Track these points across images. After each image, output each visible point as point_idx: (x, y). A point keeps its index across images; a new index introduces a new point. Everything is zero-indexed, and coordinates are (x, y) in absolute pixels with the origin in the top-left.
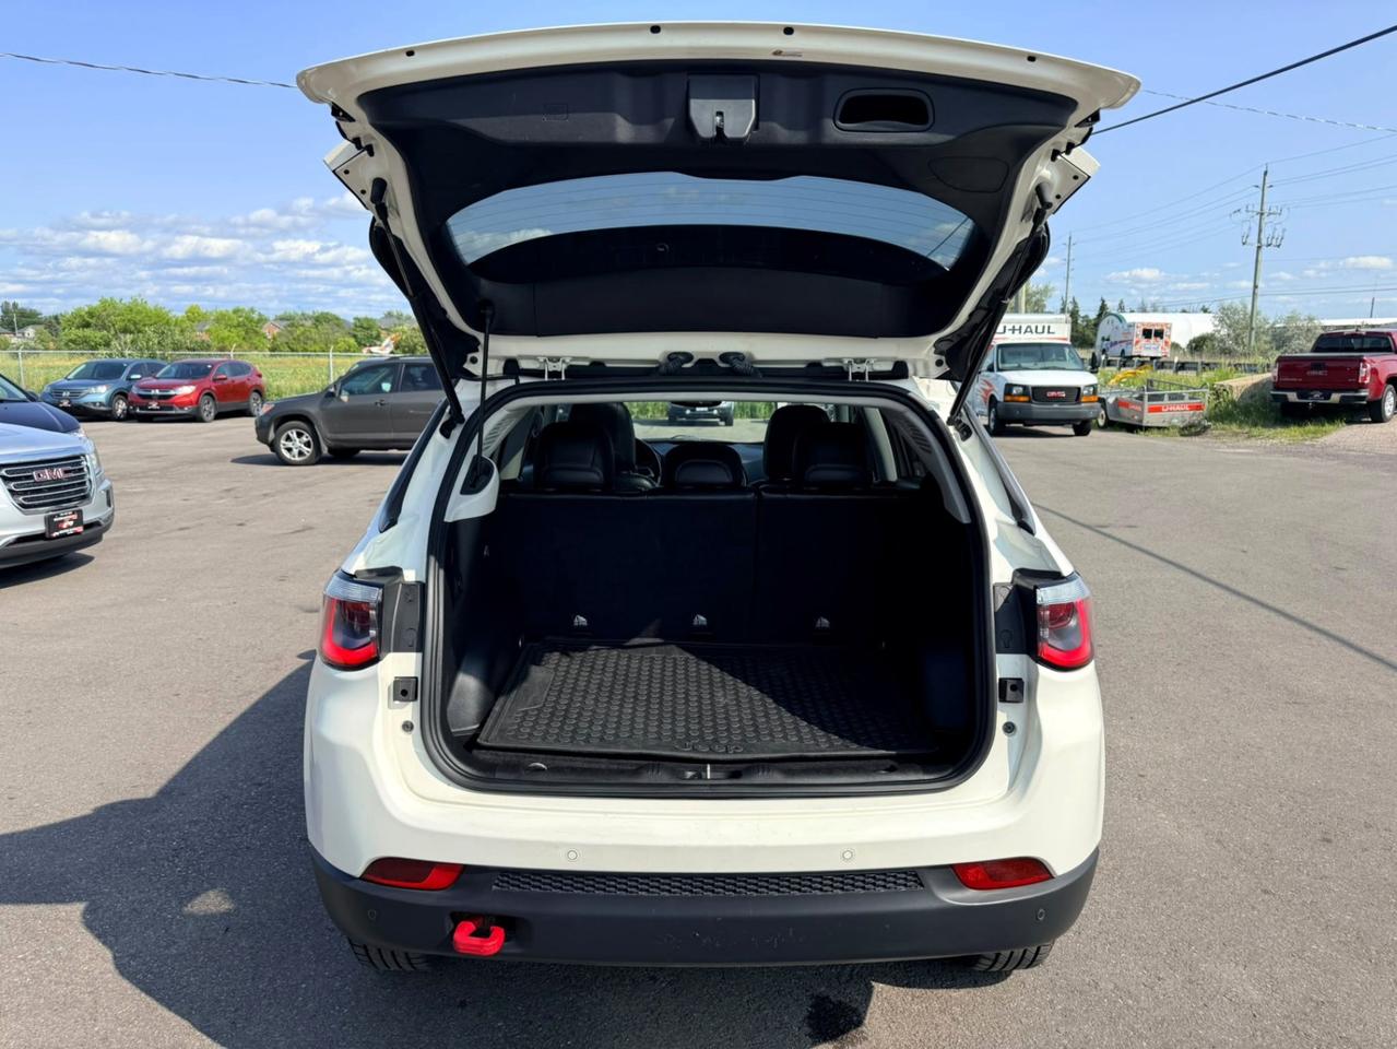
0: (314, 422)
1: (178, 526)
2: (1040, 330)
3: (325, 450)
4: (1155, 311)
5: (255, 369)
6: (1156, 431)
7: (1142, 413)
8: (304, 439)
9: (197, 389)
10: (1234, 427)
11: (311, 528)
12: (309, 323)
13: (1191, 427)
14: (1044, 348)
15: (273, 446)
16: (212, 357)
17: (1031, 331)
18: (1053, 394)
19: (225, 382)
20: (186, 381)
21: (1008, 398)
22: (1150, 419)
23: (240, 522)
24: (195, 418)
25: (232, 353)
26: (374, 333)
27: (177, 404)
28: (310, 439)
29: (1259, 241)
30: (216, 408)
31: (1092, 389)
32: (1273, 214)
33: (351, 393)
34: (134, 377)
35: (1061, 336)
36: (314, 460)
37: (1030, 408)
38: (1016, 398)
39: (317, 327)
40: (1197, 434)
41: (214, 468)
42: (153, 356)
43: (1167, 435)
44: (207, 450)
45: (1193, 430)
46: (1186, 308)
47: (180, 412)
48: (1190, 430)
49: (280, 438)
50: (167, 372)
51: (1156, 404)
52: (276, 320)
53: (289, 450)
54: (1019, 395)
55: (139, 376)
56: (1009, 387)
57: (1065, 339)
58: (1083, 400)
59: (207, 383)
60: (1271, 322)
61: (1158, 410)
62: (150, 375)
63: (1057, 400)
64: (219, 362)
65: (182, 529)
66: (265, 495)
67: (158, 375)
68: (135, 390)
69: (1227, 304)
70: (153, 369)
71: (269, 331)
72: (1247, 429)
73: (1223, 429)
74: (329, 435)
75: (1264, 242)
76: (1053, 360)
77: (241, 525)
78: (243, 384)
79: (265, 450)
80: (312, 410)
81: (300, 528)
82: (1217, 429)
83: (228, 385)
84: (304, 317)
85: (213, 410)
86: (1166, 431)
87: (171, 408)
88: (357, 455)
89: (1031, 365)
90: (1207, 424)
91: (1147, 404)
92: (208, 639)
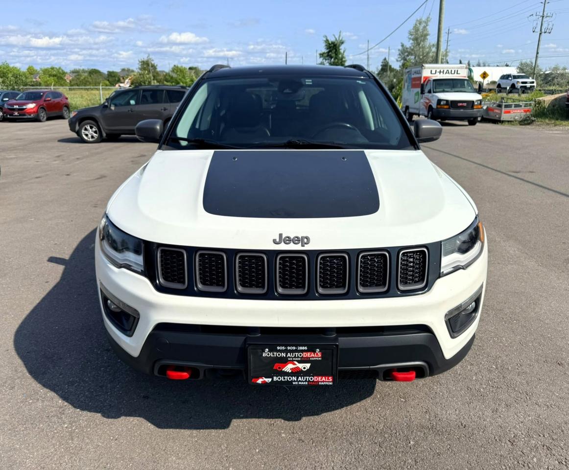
0: (98, 120)
1: (35, 176)
2: (453, 72)
3: (104, 135)
4: (484, 66)
5: (64, 96)
6: (507, 123)
7: (501, 114)
8: (94, 129)
9: (37, 105)
10: (547, 121)
11: (105, 177)
12: (86, 74)
13: (525, 121)
14: (454, 81)
15: (78, 133)
16: (43, 89)
17: (449, 73)
18: (461, 104)
19: (50, 102)
20: (31, 101)
21: (439, 106)
22: (505, 117)
23: (67, 174)
24: (36, 120)
25: (52, 87)
26: (117, 79)
27: (28, 113)
28: (97, 129)
29: (541, 30)
30: (46, 114)
31: (479, 102)
32: (549, 16)
33: (116, 105)
34: (5, 99)
35: (463, 75)
36: (99, 141)
37: (449, 111)
38: (443, 107)
39: (90, 76)
40: (529, 124)
41: (49, 145)
42: (13, 89)
43: (513, 125)
44: (45, 136)
45: (526, 122)
46: (498, 65)
47: (29, 117)
48: (525, 122)
49: (81, 130)
50: (21, 97)
51: (508, 109)
52: (70, 73)
53: (87, 135)
54: (444, 105)
55: (7, 99)
56: (439, 101)
57: (465, 77)
58: (475, 107)
59: (41, 102)
60: (544, 70)
61: (509, 112)
62: (13, 99)
63: (462, 107)
64: (46, 92)
65: (37, 178)
66: (78, 159)
67: (17, 98)
68: (6, 106)
69: (524, 61)
70: (13, 96)
71: (68, 78)
72: (553, 122)
73: (542, 122)
74: (106, 127)
75: (543, 31)
76: (459, 88)
77: (68, 175)
78: (58, 103)
79: (74, 135)
80: (97, 114)
81: (99, 177)
82: (539, 121)
83: (52, 103)
84: (84, 71)
85: (45, 116)
86: (512, 123)
87: (24, 115)
88: (120, 138)
89: (449, 90)
90: (533, 119)
91: (504, 109)
92: (60, 244)
